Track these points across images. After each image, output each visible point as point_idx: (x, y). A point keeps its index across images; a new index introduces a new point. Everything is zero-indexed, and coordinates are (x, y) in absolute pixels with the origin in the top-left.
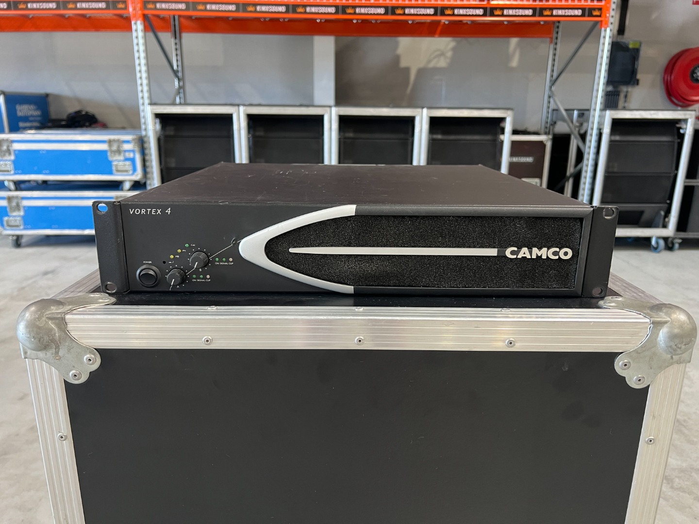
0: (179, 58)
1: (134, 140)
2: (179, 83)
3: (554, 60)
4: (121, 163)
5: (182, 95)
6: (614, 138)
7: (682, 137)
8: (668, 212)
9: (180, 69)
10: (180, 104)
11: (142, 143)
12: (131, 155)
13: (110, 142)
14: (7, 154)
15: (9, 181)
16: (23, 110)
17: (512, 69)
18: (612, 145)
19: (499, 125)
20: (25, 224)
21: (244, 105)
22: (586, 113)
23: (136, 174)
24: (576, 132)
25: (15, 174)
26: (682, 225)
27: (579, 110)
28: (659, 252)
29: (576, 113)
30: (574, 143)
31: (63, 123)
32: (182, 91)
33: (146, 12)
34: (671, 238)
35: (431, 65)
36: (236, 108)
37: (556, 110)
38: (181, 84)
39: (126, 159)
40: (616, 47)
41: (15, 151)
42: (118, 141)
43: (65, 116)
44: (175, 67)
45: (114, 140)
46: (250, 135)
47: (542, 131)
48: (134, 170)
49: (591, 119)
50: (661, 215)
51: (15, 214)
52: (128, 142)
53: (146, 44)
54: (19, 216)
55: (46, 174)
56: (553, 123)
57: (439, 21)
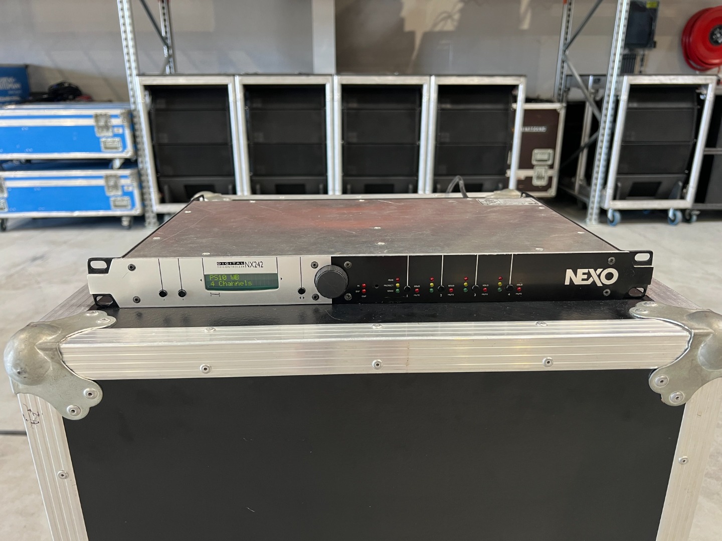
0: (167, 23)
1: (122, 114)
2: (168, 51)
3: (568, 22)
4: (109, 139)
5: (172, 64)
6: (631, 105)
7: (702, 103)
8: (686, 182)
9: (169, 35)
10: (171, 75)
11: (131, 117)
12: (121, 131)
13: (97, 117)
16: (2, 83)
17: (523, 32)
18: (629, 112)
19: (511, 92)
20: (9, 207)
21: (240, 75)
22: (602, 78)
23: (126, 151)
24: (591, 99)
26: (700, 196)
27: (594, 75)
28: (676, 225)
29: (591, 79)
30: (589, 111)
31: (45, 96)
32: (171, 60)
34: (689, 209)
35: (438, 29)
36: (232, 78)
37: (570, 76)
38: (171, 52)
39: (115, 135)
40: (635, 7)
42: (105, 115)
43: (46, 90)
44: (163, 34)
45: (101, 115)
46: (247, 108)
47: (555, 98)
48: (124, 147)
49: (608, 85)
50: (678, 185)
52: (116, 116)
53: (131, 9)
54: (3, 198)
55: (29, 152)
56: (566, 90)
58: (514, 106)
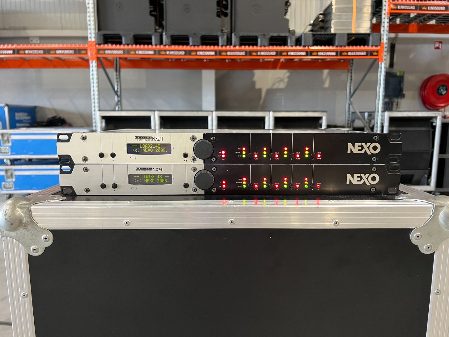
0: (119, 83)
3: (351, 83)
5: (120, 106)
6: (391, 129)
7: (434, 128)
8: (429, 176)
9: (119, 90)
10: (118, 110)
14: (7, 142)
15: (7, 159)
16: (20, 116)
17: (325, 89)
19: (318, 122)
20: (15, 187)
21: (158, 111)
24: (367, 126)
25: (11, 154)
26: (439, 184)
27: (368, 112)
29: (366, 114)
31: (45, 124)
32: (119, 103)
33: (99, 56)
34: (433, 192)
35: (275, 87)
36: (153, 112)
37: (354, 113)
38: (119, 99)
40: (388, 75)
41: (12, 140)
43: (46, 120)
44: (116, 89)
47: (346, 125)
49: (376, 118)
50: (425, 177)
51: (9, 180)
53: (98, 75)
54: (12, 181)
55: (31, 154)
56: (352, 121)
57: (279, 60)
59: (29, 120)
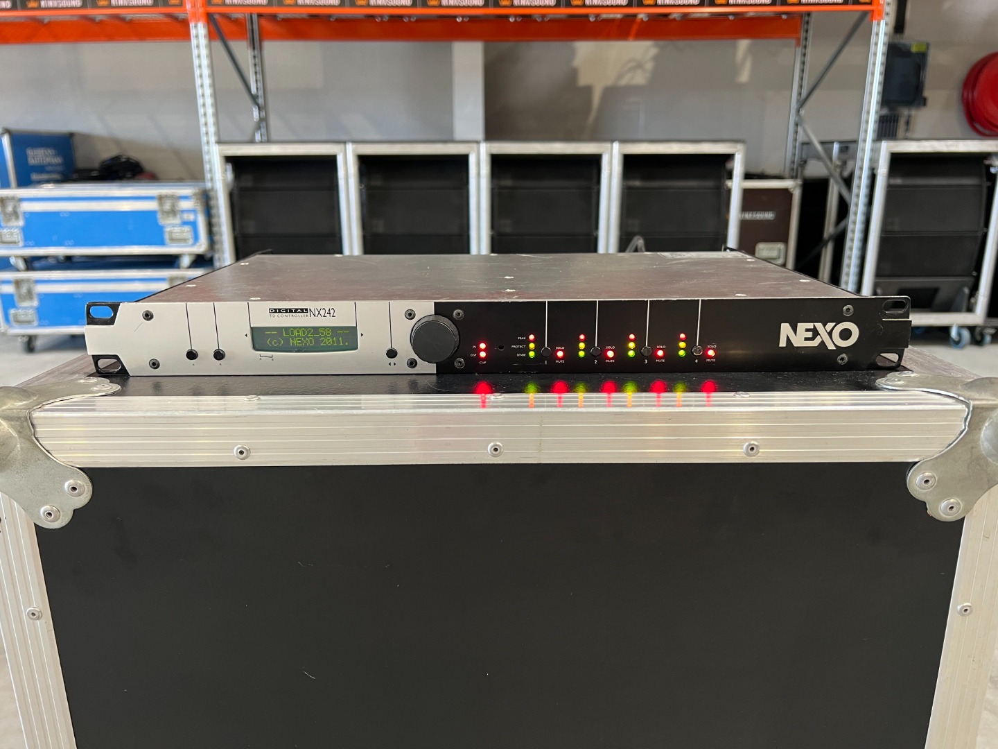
0: (259, 77)
1: (195, 195)
2: (259, 113)
3: (802, 71)
4: (176, 228)
5: (263, 130)
6: (893, 181)
7: (993, 178)
8: (975, 288)
9: (261, 93)
10: (262, 142)
11: (206, 199)
12: (191, 217)
13: (161, 199)
14: (13, 218)
15: (17, 257)
16: (37, 156)
17: (741, 87)
18: (891, 191)
19: (724, 166)
20: (40, 319)
21: (354, 142)
22: (852, 146)
23: (198, 244)
24: (837, 174)
25: (25, 246)
27: (840, 142)
28: (963, 347)
29: (836, 147)
30: (834, 190)
31: (95, 174)
32: (263, 125)
33: (212, 9)
34: (980, 327)
35: (624, 82)
36: (342, 146)
37: (807, 144)
38: (263, 114)
39: (185, 223)
40: (894, 51)
41: (25, 213)
42: (172, 196)
43: (96, 165)
44: (254, 90)
45: (167, 197)
46: (363, 186)
47: (787, 173)
48: (196, 238)
49: (859, 155)
50: (964, 293)
51: (26, 304)
52: (186, 198)
53: (211, 56)
54: (31, 307)
55: (69, 246)
56: (802, 163)
57: (635, 16)
58: (729, 183)
59: (58, 165)
